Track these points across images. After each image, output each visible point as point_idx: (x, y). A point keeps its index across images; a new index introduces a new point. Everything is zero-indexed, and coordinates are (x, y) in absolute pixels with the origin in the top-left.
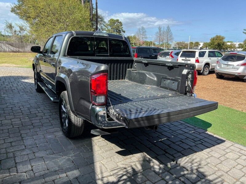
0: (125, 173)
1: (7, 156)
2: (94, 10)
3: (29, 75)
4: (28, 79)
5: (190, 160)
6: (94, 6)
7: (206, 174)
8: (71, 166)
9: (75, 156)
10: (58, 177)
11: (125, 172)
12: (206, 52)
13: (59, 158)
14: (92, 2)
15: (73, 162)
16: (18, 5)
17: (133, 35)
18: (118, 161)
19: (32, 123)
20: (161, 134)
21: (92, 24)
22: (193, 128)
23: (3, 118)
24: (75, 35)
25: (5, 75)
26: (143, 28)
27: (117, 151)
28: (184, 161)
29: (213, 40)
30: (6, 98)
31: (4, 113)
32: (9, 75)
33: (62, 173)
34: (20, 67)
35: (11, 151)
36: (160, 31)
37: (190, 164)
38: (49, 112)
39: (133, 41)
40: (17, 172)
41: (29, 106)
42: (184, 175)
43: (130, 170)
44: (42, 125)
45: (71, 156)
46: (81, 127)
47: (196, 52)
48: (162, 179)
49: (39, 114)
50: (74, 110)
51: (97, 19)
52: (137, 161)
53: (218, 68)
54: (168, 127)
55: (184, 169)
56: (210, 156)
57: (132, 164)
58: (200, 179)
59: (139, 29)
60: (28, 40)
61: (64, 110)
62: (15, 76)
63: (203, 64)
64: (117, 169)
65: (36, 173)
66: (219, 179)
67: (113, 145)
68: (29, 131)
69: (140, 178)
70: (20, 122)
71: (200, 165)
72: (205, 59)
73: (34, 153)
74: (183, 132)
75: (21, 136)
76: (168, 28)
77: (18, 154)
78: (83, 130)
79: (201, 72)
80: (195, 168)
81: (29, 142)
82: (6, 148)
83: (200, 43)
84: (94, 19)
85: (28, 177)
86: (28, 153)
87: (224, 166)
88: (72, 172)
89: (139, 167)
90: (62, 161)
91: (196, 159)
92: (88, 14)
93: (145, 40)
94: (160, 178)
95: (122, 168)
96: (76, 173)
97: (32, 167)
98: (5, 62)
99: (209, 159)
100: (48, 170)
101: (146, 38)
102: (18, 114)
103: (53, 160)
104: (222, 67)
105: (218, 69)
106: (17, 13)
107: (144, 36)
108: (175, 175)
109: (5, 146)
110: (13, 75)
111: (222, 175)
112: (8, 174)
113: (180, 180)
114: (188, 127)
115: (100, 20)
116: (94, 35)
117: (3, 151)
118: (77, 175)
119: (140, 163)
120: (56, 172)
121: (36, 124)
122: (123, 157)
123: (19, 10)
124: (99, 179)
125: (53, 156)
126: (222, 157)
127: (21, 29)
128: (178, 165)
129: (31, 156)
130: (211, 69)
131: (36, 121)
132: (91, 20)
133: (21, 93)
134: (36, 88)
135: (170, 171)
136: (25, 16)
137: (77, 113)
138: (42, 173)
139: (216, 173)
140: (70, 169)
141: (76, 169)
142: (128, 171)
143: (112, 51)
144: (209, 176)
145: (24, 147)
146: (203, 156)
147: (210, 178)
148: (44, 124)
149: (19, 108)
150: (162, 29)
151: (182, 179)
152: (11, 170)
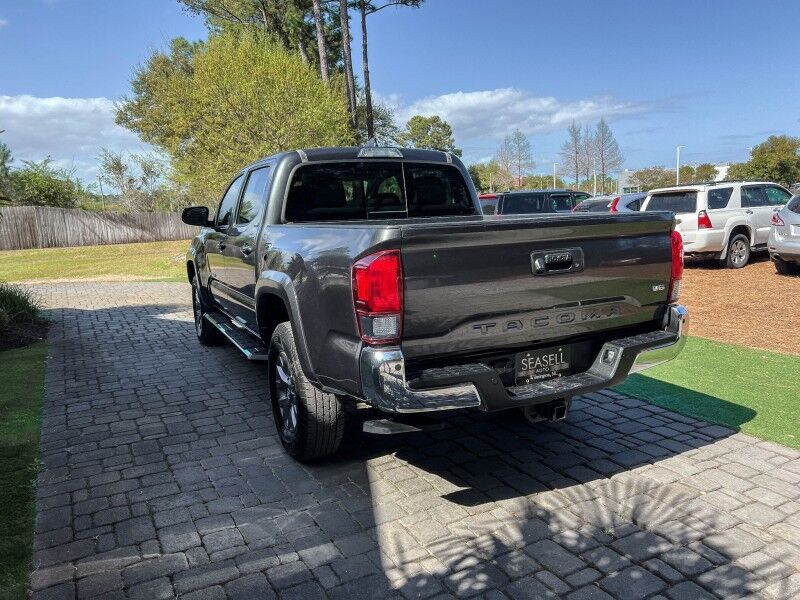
0: (470, 551)
1: (131, 513)
2: (360, 93)
3: (177, 301)
4: (174, 312)
5: (679, 514)
6: (361, 82)
7: (733, 550)
8: (311, 534)
9: (322, 508)
10: (276, 561)
11: (472, 547)
12: (731, 189)
13: (277, 514)
14: (351, 69)
15: (316, 524)
16: (136, 102)
17: (485, 161)
18: (449, 519)
19: (195, 428)
20: (582, 445)
21: (358, 137)
22: (690, 424)
23: (112, 417)
24: (305, 161)
25: (108, 306)
26: (519, 137)
27: (445, 493)
28: (659, 515)
29: (761, 152)
30: (118, 365)
31: (115, 404)
32: (120, 304)
33: (286, 551)
34: (150, 281)
35: (140, 499)
36: (576, 140)
37: (681, 524)
38: (241, 395)
39: (488, 181)
40: (162, 552)
41: (182, 383)
42: (658, 555)
43: (485, 542)
44: (224, 431)
45: (311, 508)
46: (336, 424)
47: (698, 194)
48: (588, 566)
49: (212, 403)
50: (312, 370)
51: (370, 122)
52: (509, 519)
53: (778, 238)
54: (609, 425)
55: (659, 538)
56: (746, 500)
57: (493, 527)
58: (711, 565)
59: (507, 140)
60: (168, 206)
61: (284, 378)
62: (138, 307)
63: (726, 231)
64: (448, 540)
65: (213, 552)
66: (778, 567)
67: (433, 479)
68: (186, 447)
69: (519, 563)
70: (161, 425)
71: (713, 526)
72: (733, 214)
73: (205, 502)
74: (659, 437)
75: (165, 460)
76: (603, 126)
77: (160, 504)
78: (340, 434)
79: (723, 257)
80: (697, 534)
81: (187, 474)
82: (126, 493)
83: (716, 168)
84: (362, 122)
85: (195, 563)
86: (189, 503)
87: (793, 529)
88: (316, 549)
89: (514, 535)
90: (285, 521)
91: (699, 509)
92: (341, 106)
93: (527, 172)
94: (581, 564)
95: (464, 537)
96: (327, 551)
97: (201, 537)
98: (107, 272)
99: (743, 510)
100: (246, 544)
101: (532, 166)
102: (153, 405)
103: (259, 521)
104: (793, 234)
105: (779, 242)
106: (132, 127)
107: (522, 162)
108: (629, 556)
109: (124, 486)
110: (131, 303)
111: (788, 555)
112: (137, 557)
113: (647, 568)
114: (676, 421)
115: (379, 123)
116: (360, 155)
117: (120, 499)
118: (329, 557)
119: (517, 525)
120: (268, 550)
121: (206, 430)
122: (466, 507)
123: (138, 116)
124: (394, 567)
125: (260, 509)
126: (788, 505)
127: (149, 171)
128: (639, 527)
129: (198, 510)
130: (756, 246)
131: (204, 422)
132: (353, 125)
133: (158, 351)
134: (200, 334)
135: (613, 544)
136: (159, 132)
137: (321, 379)
138: (231, 552)
139: (767, 550)
140: (310, 542)
141: (325, 542)
142: (480, 546)
143: (415, 200)
144: (744, 556)
145: (175, 489)
146: (724, 502)
147: (746, 562)
148: (228, 429)
149: (155, 391)
150: (582, 133)
151: (654, 566)
152: (144, 546)
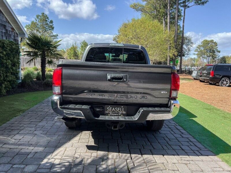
8: (44, 144)
15: (49, 142)
18: (79, 151)
24: (93, 46)
33: (33, 146)
40: (11, 138)
67: (91, 140)
85: (13, 143)
90: (43, 140)
96: (41, 149)
97: (23, 138)
100: (28, 142)
116: (110, 45)
118: (39, 151)
124: (49, 158)
140: (41, 146)
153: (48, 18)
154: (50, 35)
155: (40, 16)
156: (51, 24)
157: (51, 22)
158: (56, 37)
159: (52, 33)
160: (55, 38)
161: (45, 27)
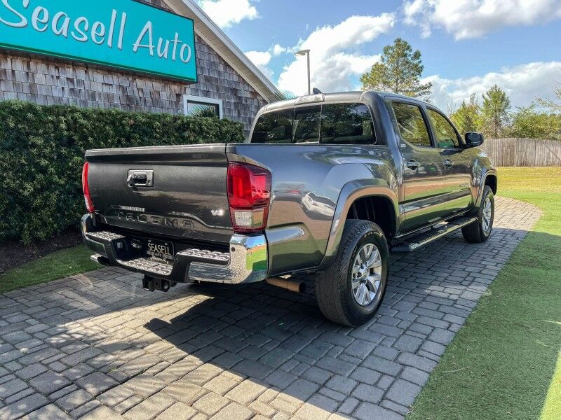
153: (408, 48)
154: (413, 88)
155: (392, 48)
156: (416, 62)
157: (417, 55)
158: (427, 90)
159: (417, 81)
160: (424, 93)
161: (402, 72)
